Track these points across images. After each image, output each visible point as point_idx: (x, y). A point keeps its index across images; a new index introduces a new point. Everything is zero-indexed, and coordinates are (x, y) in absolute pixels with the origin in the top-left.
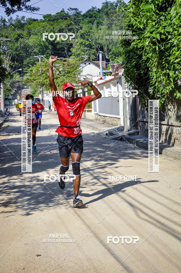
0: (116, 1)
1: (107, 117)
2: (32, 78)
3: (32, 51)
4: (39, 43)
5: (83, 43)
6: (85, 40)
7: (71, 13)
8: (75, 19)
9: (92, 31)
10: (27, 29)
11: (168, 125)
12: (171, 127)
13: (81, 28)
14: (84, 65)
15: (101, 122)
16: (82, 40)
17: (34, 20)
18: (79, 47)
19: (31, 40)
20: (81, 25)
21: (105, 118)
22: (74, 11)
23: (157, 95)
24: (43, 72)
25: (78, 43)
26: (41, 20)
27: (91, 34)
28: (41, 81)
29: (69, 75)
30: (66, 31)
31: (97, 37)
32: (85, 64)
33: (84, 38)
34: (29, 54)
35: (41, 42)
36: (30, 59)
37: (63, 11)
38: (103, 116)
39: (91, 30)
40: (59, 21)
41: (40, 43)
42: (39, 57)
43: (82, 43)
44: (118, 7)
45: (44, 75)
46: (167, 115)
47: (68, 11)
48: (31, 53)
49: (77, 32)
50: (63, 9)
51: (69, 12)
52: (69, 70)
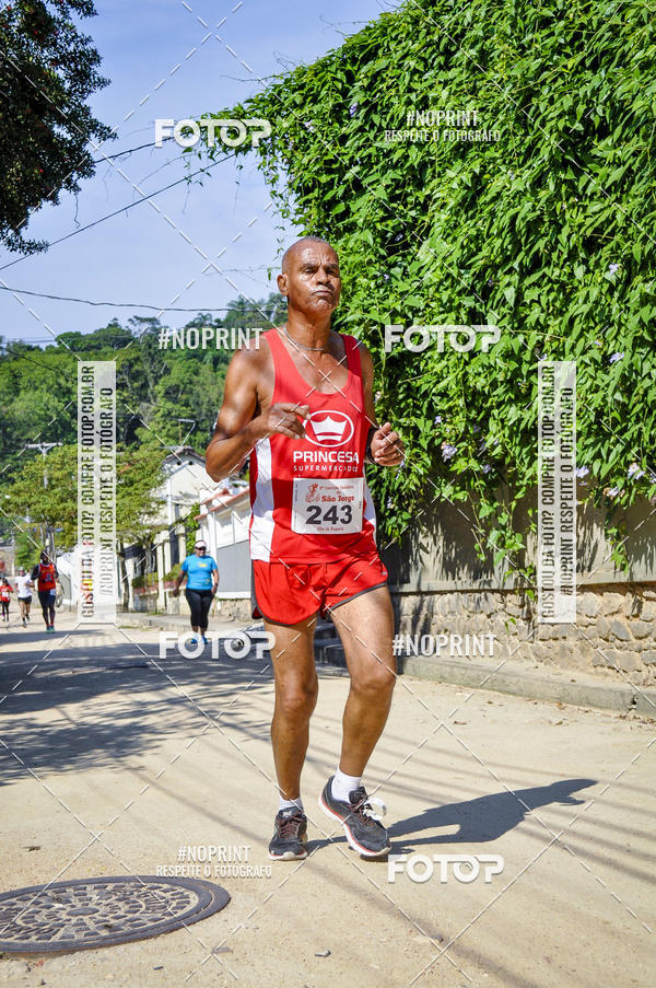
0: (267, 299)
1: (241, 600)
2: (19, 500)
3: (22, 435)
4: (42, 413)
5: (173, 414)
6: (178, 406)
7: (139, 330)
8: (150, 346)
9: (201, 379)
10: (8, 372)
11: (419, 593)
12: (427, 598)
13: (168, 371)
14: (176, 467)
15: (223, 620)
16: (169, 405)
17: (30, 348)
18: (161, 425)
19: (20, 404)
20: (166, 362)
21: (238, 604)
22: (146, 326)
23: (386, 503)
24: (54, 482)
25: (159, 414)
26: (52, 347)
27: (198, 389)
28: (48, 507)
29: (131, 489)
30: (123, 379)
31: (214, 396)
32: (179, 464)
33: (175, 401)
34: (12, 446)
35: (48, 409)
36: (16, 459)
37: (114, 326)
38: (233, 600)
39: (195, 378)
40: (104, 349)
41: (46, 415)
42: (43, 447)
43: (169, 413)
44: (272, 315)
45: (56, 490)
46: (416, 564)
47: (128, 324)
48: (19, 440)
49: (156, 383)
50: (115, 319)
51: (131, 327)
52: (131, 475)
